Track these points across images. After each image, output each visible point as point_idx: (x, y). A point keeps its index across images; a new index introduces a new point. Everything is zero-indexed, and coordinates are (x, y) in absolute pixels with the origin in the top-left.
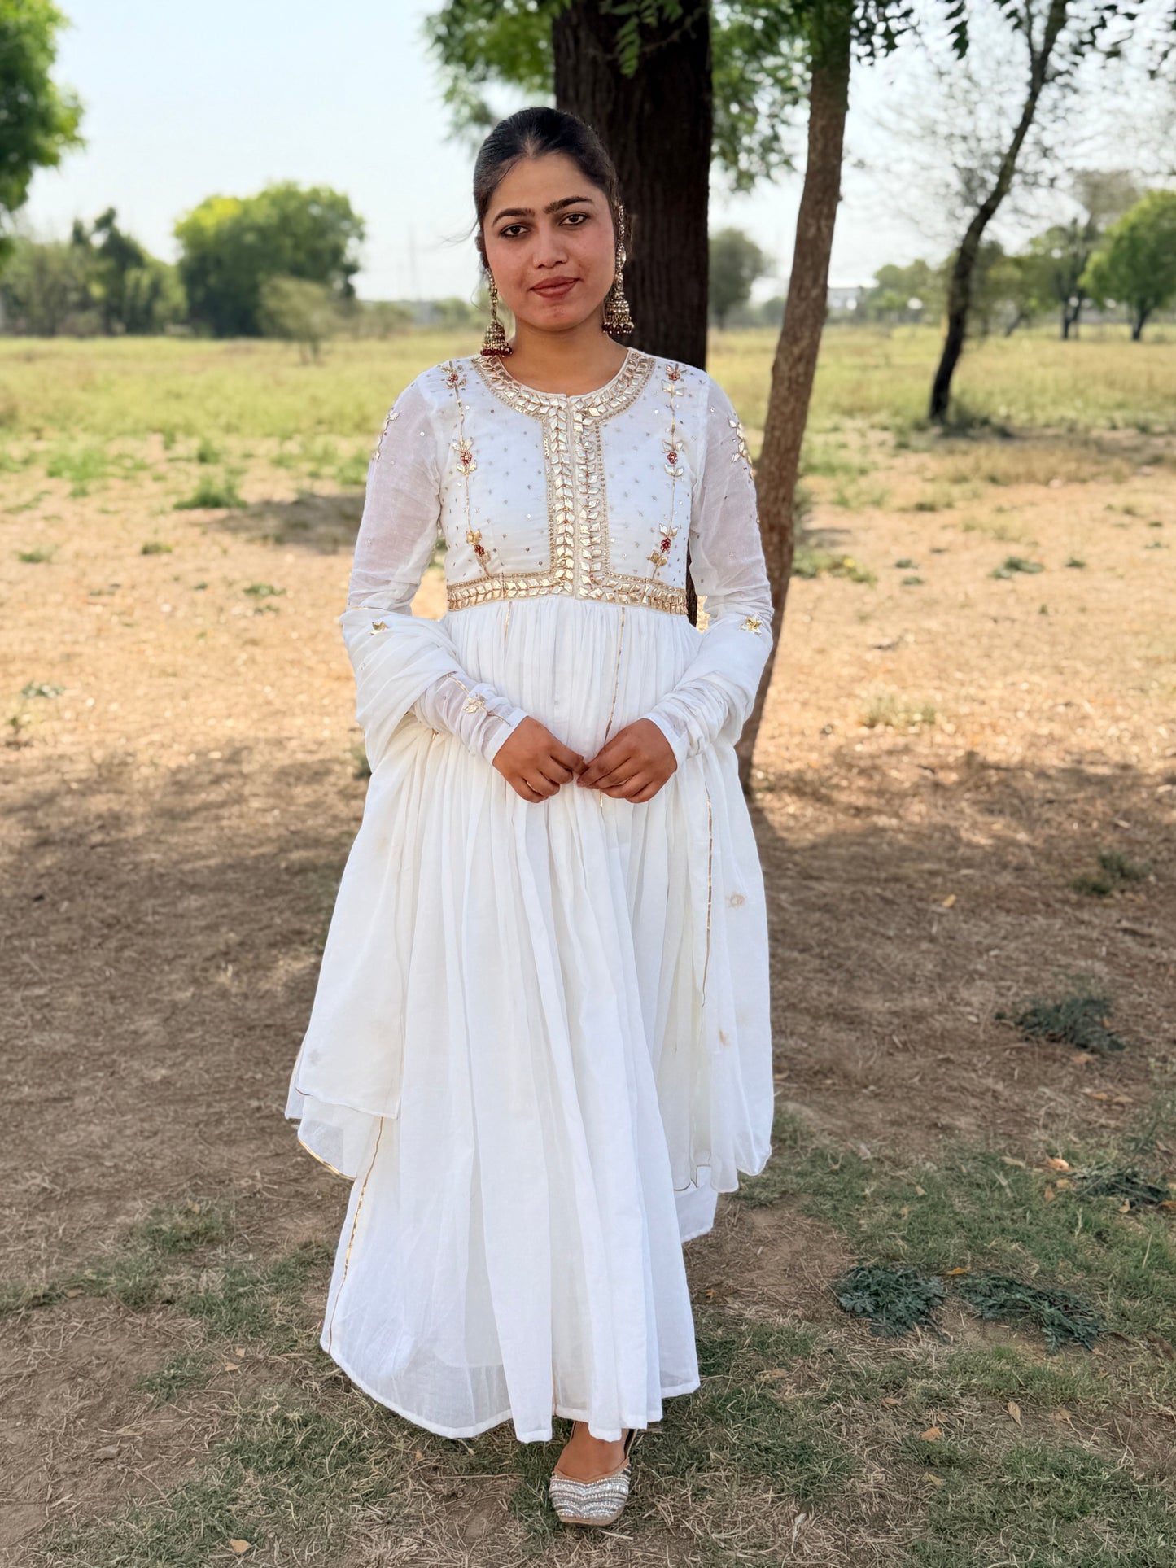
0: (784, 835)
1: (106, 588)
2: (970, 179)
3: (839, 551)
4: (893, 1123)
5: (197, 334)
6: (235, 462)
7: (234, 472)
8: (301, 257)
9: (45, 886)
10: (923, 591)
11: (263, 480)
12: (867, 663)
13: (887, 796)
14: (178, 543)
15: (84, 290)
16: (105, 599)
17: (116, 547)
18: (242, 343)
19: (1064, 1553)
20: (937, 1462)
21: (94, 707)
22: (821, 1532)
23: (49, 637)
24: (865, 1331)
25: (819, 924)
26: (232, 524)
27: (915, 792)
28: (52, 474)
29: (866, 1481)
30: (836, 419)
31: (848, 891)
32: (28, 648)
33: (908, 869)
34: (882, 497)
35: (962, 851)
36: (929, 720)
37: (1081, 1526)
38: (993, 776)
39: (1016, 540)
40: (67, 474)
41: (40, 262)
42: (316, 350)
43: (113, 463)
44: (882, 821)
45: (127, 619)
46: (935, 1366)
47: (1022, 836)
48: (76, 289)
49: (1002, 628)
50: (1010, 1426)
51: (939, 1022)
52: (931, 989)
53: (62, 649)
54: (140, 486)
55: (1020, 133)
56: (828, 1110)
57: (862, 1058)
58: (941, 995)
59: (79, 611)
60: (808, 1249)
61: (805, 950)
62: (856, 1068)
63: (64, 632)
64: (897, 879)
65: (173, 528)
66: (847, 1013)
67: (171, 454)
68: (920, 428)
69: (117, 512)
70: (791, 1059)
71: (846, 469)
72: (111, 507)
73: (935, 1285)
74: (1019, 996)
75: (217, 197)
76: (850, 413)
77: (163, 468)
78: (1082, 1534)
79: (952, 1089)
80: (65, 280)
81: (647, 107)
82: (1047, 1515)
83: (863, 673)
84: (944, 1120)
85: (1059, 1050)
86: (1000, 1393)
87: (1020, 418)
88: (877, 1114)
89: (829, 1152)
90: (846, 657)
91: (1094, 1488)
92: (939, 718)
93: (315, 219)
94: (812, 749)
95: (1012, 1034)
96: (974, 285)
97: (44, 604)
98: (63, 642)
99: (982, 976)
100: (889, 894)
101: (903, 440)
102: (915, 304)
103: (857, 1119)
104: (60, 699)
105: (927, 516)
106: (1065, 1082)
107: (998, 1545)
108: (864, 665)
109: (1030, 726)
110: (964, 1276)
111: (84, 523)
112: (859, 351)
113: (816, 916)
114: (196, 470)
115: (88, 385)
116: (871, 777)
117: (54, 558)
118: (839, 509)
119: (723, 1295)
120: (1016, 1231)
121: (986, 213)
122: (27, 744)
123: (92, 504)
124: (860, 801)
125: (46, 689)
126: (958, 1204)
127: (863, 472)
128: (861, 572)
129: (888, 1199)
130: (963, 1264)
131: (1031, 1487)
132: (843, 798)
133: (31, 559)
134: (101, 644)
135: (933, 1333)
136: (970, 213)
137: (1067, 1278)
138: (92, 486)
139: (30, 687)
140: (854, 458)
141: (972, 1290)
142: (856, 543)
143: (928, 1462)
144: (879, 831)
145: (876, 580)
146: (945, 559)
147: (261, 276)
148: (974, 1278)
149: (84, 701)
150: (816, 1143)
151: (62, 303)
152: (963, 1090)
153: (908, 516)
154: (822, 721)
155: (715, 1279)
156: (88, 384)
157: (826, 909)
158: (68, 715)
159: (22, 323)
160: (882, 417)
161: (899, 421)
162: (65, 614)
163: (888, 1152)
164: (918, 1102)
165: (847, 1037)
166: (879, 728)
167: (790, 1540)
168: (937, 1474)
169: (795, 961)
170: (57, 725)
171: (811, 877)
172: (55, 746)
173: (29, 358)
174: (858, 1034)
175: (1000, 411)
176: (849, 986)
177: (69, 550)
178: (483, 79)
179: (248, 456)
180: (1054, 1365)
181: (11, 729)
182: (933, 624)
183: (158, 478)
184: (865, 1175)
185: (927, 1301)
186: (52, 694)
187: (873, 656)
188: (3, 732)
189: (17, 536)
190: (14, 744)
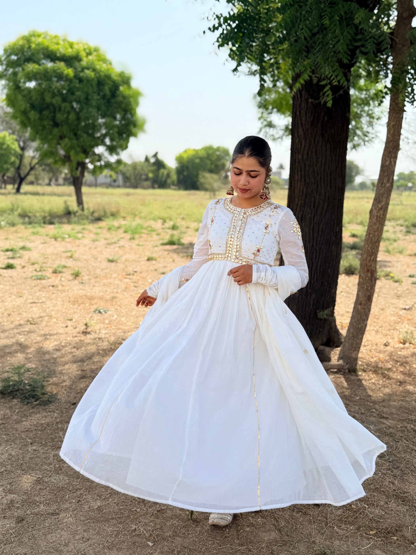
0: (371, 393)
1: (132, 273)
3: (388, 269)
5: (179, 189)
6: (183, 230)
7: (182, 233)
8: (213, 167)
11: (191, 236)
12: (401, 316)
13: (413, 377)
14: (159, 257)
15: (147, 175)
16: (131, 277)
17: (139, 257)
18: (193, 192)
21: (116, 319)
23: (109, 290)
26: (177, 251)
28: (125, 232)
31: (399, 426)
32: (101, 294)
34: (402, 250)
40: (130, 232)
42: (214, 194)
43: (145, 229)
45: (136, 285)
48: (145, 175)
53: (112, 295)
54: (152, 237)
59: (121, 280)
63: (114, 288)
65: (159, 252)
66: (402, 495)
67: (164, 227)
68: (414, 226)
69: (143, 245)
70: (377, 522)
72: (141, 244)
75: (189, 149)
77: (160, 231)
80: (142, 172)
81: (326, 118)
83: (399, 320)
90: (392, 312)
93: (218, 156)
94: (380, 352)
97: (110, 278)
98: (113, 292)
101: (408, 230)
102: (410, 185)
104: (106, 315)
108: (400, 316)
111: (131, 249)
114: (170, 232)
115: (143, 204)
116: (405, 367)
117: (119, 261)
118: (387, 254)
122: (89, 333)
123: (136, 242)
124: (401, 378)
125: (101, 311)
127: (395, 241)
128: (396, 278)
132: (394, 376)
133: (111, 261)
134: (125, 294)
138: (137, 236)
139: (96, 310)
142: (393, 266)
145: (402, 282)
147: (200, 172)
149: (113, 316)
151: (140, 179)
153: (412, 258)
154: (384, 340)
158: (107, 321)
159: (128, 184)
160: (401, 222)
161: (407, 223)
162: (117, 282)
166: (407, 345)
170: (102, 325)
171: (383, 417)
172: (99, 335)
173: (128, 195)
174: (407, 507)
176: (402, 479)
177: (123, 259)
178: (271, 113)
179: (188, 228)
181: (85, 327)
183: (158, 234)
186: (103, 313)
187: (403, 312)
188: (82, 328)
189: (109, 253)
190: (85, 333)
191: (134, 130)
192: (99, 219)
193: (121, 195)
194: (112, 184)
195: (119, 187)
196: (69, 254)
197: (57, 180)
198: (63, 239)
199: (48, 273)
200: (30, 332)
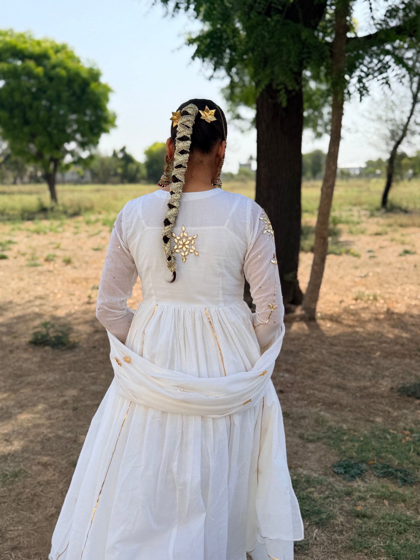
0: (326, 333)
2: (393, 132)
3: (349, 247)
4: (355, 419)
5: (150, 183)
9: (96, 344)
10: (375, 260)
12: (356, 281)
13: (360, 322)
15: (115, 171)
19: (398, 543)
20: (360, 516)
22: (323, 534)
24: (341, 479)
25: (335, 360)
27: (369, 321)
28: (104, 225)
29: (338, 521)
30: (349, 207)
31: (345, 349)
32: (94, 276)
33: (365, 344)
34: (364, 231)
35: (384, 339)
36: (375, 299)
37: (404, 536)
38: (395, 316)
39: (408, 244)
40: (108, 225)
41: (103, 161)
44: (358, 329)
46: (362, 489)
47: (405, 335)
48: (113, 170)
49: (402, 271)
50: (385, 507)
51: (372, 390)
52: (370, 380)
55: (409, 118)
56: (334, 415)
57: (345, 399)
58: (373, 382)
60: (325, 455)
61: (330, 366)
62: (344, 402)
64: (361, 347)
66: (342, 386)
68: (378, 210)
70: (323, 399)
71: (353, 222)
73: (364, 466)
74: (398, 383)
75: (158, 143)
76: (355, 205)
78: (404, 538)
79: (374, 410)
80: (110, 167)
82: (394, 532)
83: (354, 285)
84: (371, 419)
85: (410, 399)
86: (382, 497)
87: (411, 206)
88: (350, 417)
89: (333, 427)
90: (349, 280)
91: (410, 525)
92: (378, 298)
94: (336, 307)
95: (395, 394)
96: (395, 165)
99: (387, 376)
100: (358, 351)
101: (372, 213)
102: (378, 172)
103: (343, 418)
105: (378, 237)
106: (412, 409)
107: (378, 540)
109: (409, 301)
110: (374, 464)
112: (359, 186)
113: (334, 357)
116: (355, 316)
118: (350, 235)
119: (297, 467)
120: (391, 452)
121: (399, 143)
122: (93, 303)
124: (351, 323)
126: (374, 443)
127: (358, 223)
128: (356, 253)
129: (351, 441)
130: (374, 460)
131: (389, 523)
132: (345, 322)
133: (97, 250)
135: (363, 480)
136: (393, 143)
137: (407, 465)
140: (355, 219)
141: (376, 468)
142: (354, 245)
143: (358, 516)
144: (357, 333)
145: (361, 256)
146: (384, 250)
148: (377, 465)
150: (329, 424)
151: (109, 174)
152: (378, 410)
153: (373, 237)
154: (340, 299)
155: (295, 462)
156: (116, 198)
157: (338, 355)
159: (96, 180)
160: (366, 206)
161: (371, 207)
163: (353, 427)
164: (364, 413)
165: (342, 393)
166: (359, 301)
167: (313, 537)
168: (360, 519)
169: (326, 370)
171: (333, 345)
173: (98, 191)
174: (346, 393)
175: (404, 204)
176: (343, 378)
180: (400, 491)
181: (88, 299)
182: (378, 270)
184: (344, 434)
185: (362, 471)
187: (358, 279)
188: (86, 300)
189: (92, 243)
190: (89, 303)
191: (104, 125)
192: (76, 214)
193: (92, 191)
194: (80, 181)
195: (87, 183)
196: (55, 246)
197: (22, 178)
198: (45, 233)
199: (41, 261)
200: (41, 305)
